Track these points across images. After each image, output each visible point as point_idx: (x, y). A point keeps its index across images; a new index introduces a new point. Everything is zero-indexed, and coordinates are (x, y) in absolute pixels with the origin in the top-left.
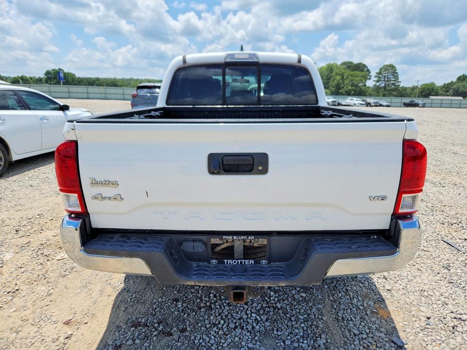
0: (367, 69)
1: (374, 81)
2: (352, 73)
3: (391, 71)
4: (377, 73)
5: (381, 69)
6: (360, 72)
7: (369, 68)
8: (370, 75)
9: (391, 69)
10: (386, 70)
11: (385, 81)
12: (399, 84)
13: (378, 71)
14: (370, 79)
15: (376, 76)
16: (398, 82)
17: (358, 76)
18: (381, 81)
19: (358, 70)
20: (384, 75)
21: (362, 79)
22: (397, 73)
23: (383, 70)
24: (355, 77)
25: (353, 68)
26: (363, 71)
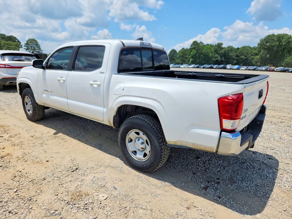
0: (18, 40)
1: (25, 49)
2: (7, 42)
3: (34, 43)
4: (25, 44)
5: (27, 41)
6: (13, 42)
7: (19, 40)
8: (21, 44)
9: (35, 42)
10: (31, 42)
11: (32, 49)
12: (42, 52)
13: (26, 43)
14: (22, 47)
15: (25, 46)
16: (41, 51)
17: (12, 45)
18: (29, 49)
19: (11, 41)
20: (31, 45)
21: (16, 47)
22: (39, 45)
23: (29, 42)
24: (11, 46)
25: (7, 39)
26: (15, 42)
